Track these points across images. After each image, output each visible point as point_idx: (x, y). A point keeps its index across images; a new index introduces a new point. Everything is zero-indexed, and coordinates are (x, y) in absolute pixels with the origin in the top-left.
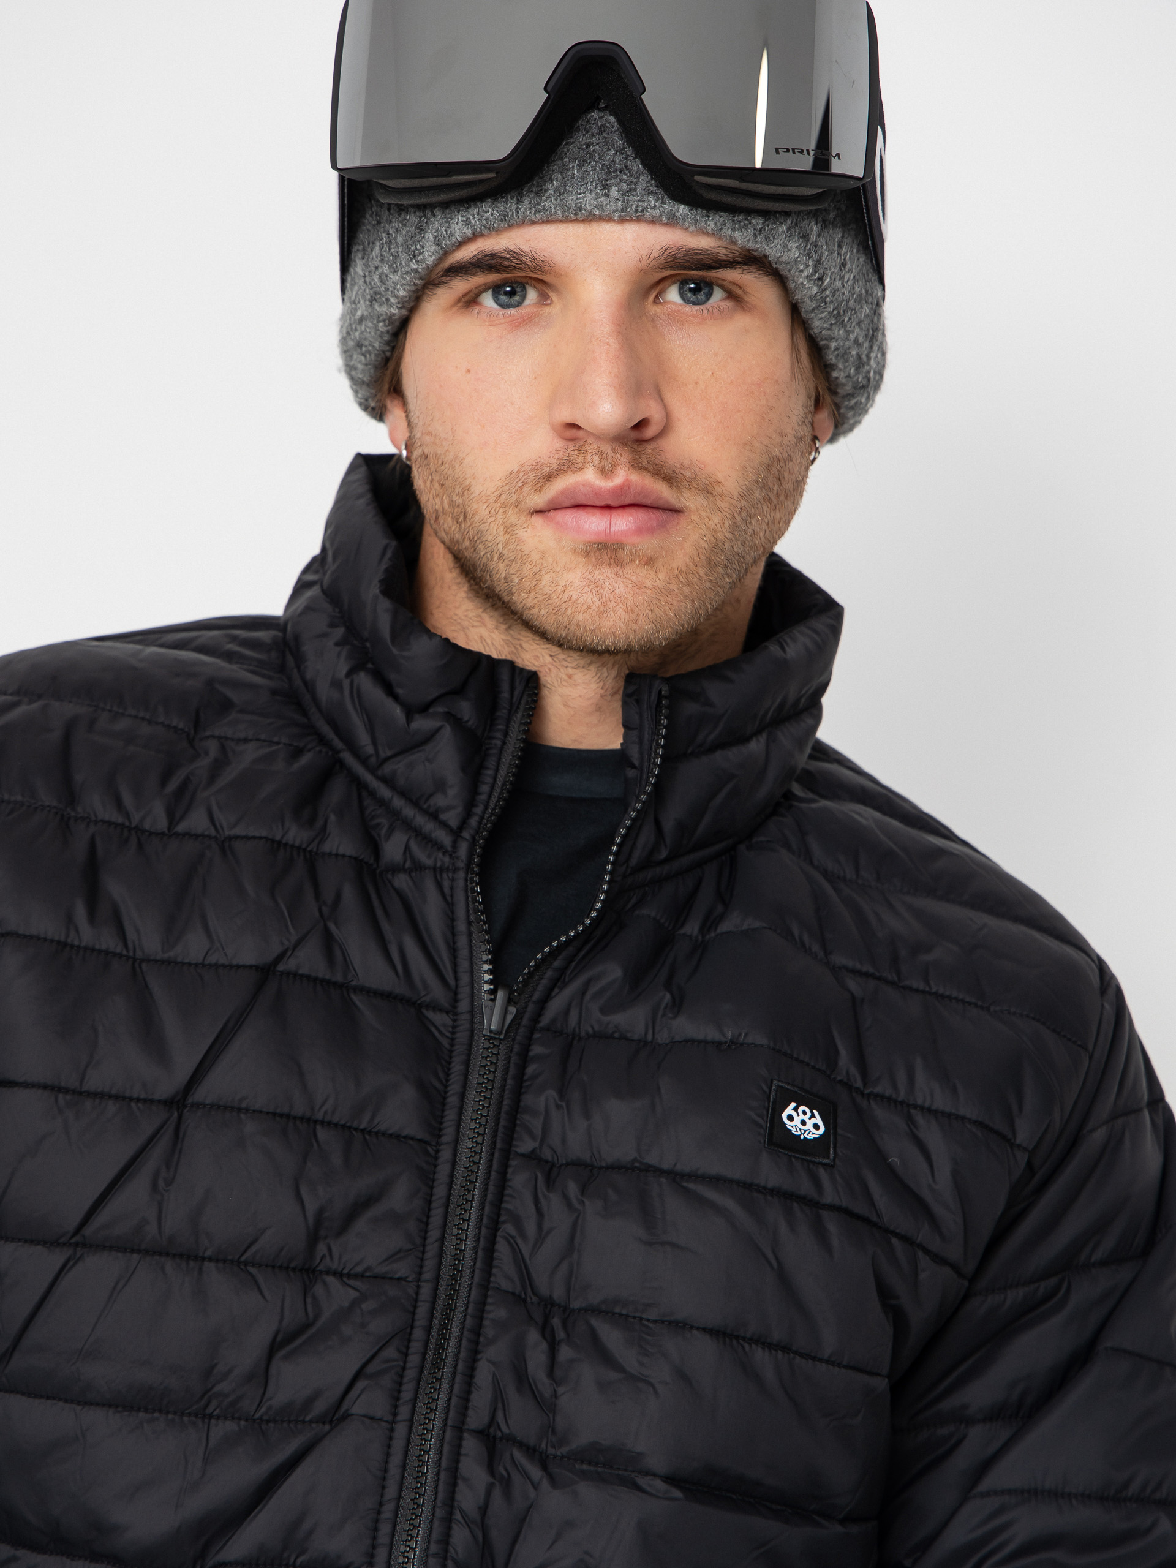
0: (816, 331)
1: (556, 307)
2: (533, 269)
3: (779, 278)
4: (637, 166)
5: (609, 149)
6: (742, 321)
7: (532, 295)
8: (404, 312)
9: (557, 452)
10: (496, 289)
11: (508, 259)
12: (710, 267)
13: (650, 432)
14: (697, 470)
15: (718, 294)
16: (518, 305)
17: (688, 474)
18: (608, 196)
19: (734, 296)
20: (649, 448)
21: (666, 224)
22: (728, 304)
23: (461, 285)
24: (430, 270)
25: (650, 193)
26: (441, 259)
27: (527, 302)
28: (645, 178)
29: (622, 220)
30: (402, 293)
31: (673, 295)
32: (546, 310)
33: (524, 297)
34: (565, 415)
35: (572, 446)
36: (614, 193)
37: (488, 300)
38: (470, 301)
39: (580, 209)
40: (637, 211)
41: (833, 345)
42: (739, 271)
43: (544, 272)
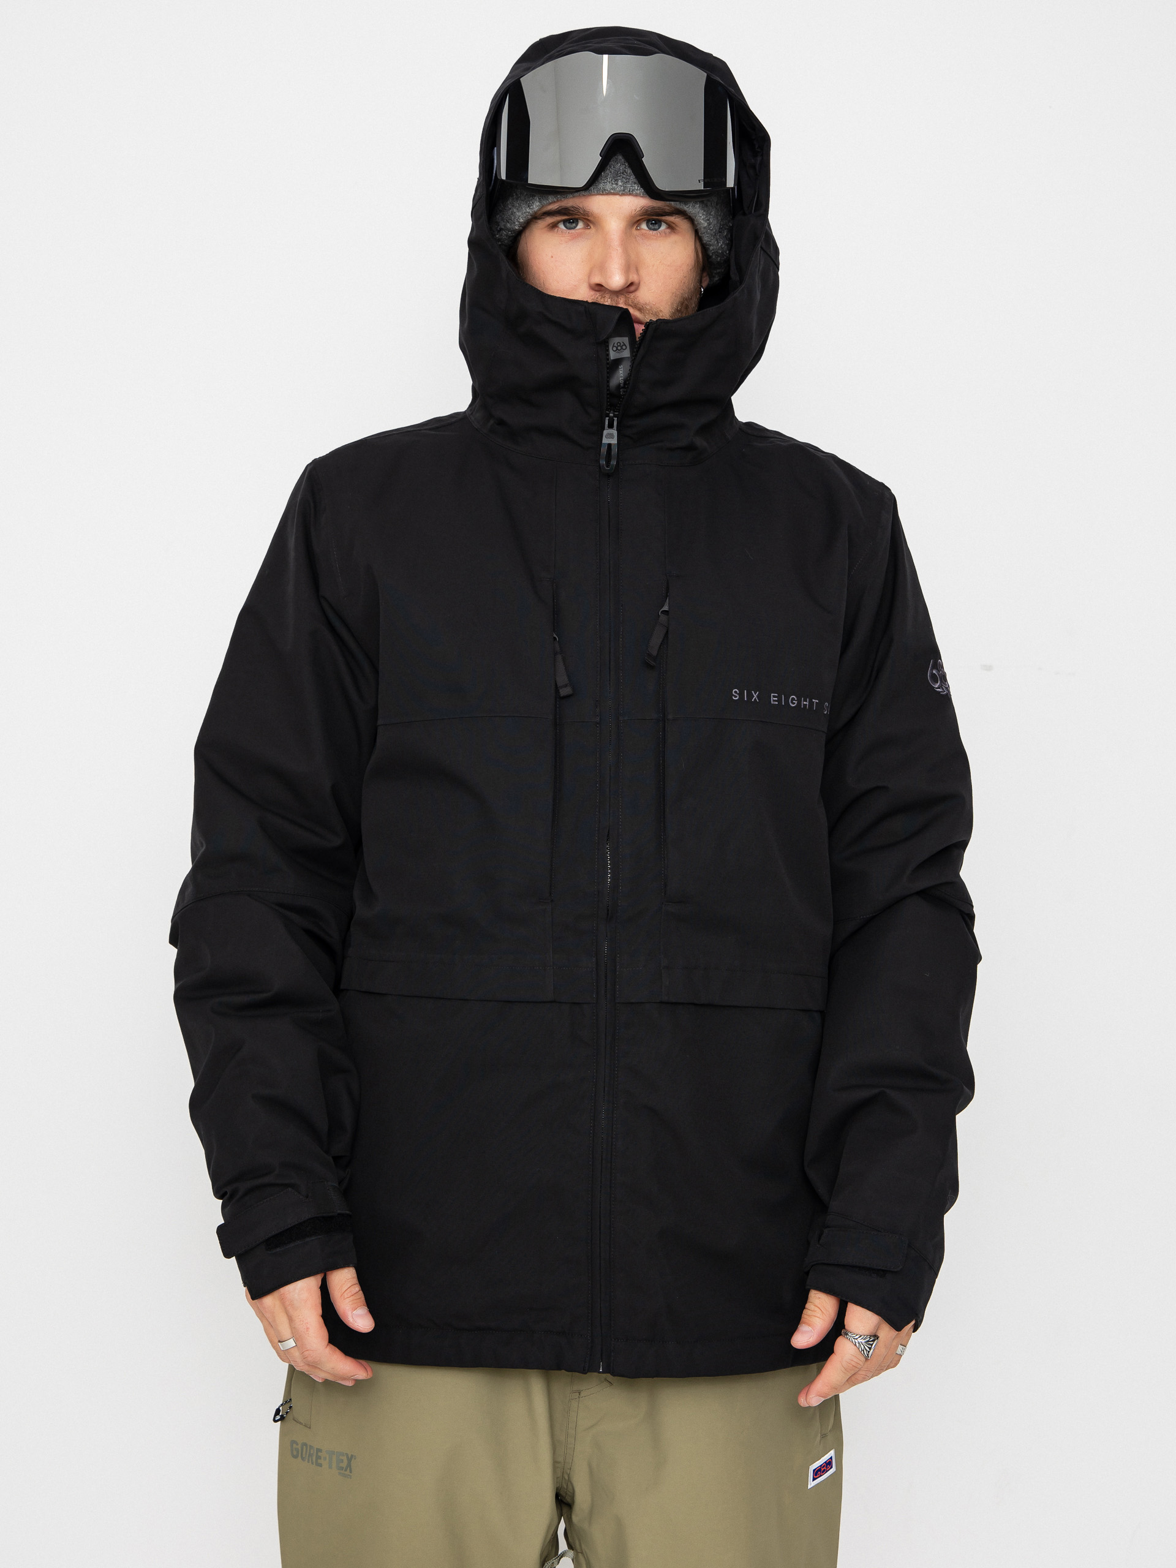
0: (704, 242)
1: (593, 230)
2: (584, 215)
3: (691, 220)
4: (629, 171)
5: (618, 163)
6: (674, 238)
7: (581, 225)
8: (521, 228)
9: (592, 296)
10: (564, 222)
11: (572, 211)
12: (662, 215)
13: (632, 288)
14: (652, 306)
15: (663, 227)
16: (574, 228)
17: (648, 307)
18: (617, 184)
19: (671, 227)
20: (632, 296)
21: (642, 197)
22: (668, 230)
23: (550, 220)
24: (536, 213)
25: (635, 183)
26: (540, 209)
27: (578, 227)
28: (633, 177)
29: (623, 195)
30: (521, 220)
31: (644, 226)
32: (588, 231)
33: (577, 225)
34: (597, 279)
35: (598, 294)
36: (620, 183)
37: (561, 226)
38: (554, 226)
39: (605, 190)
40: (629, 191)
41: (711, 248)
42: (674, 217)
43: (588, 216)
